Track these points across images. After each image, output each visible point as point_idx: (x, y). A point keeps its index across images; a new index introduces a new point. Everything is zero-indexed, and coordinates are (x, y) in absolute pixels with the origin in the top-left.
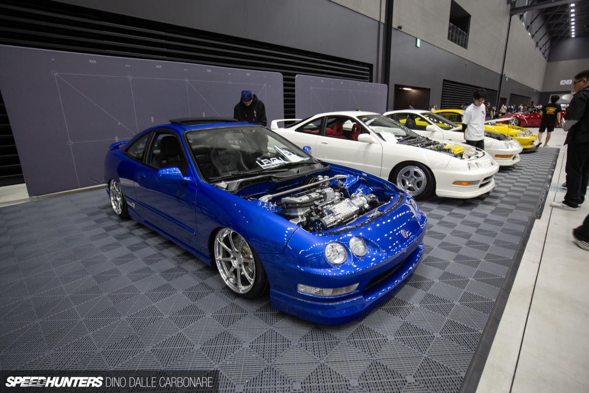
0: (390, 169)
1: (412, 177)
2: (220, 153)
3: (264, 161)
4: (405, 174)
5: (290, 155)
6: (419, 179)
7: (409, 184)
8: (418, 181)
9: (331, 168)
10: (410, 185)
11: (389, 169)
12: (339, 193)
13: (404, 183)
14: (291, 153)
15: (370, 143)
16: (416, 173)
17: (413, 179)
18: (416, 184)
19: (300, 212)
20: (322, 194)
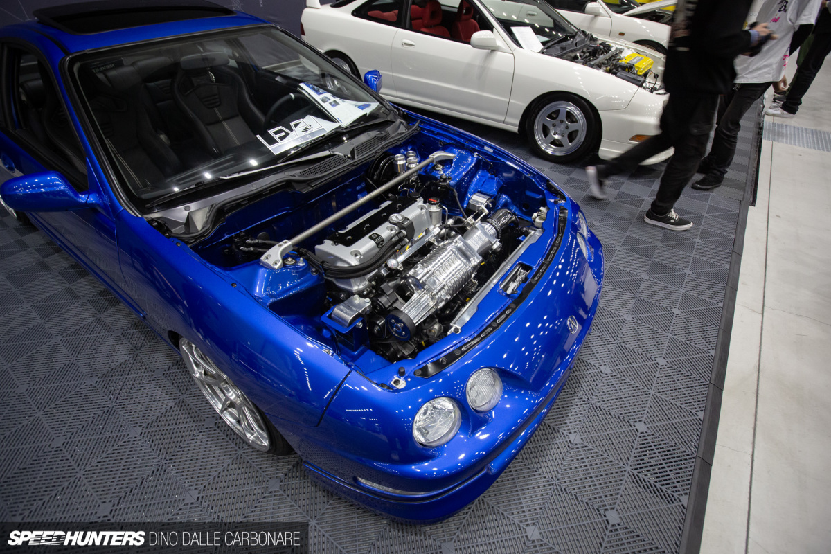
0: (525, 105)
1: (562, 122)
2: (196, 81)
3: (276, 133)
4: (550, 116)
5: (336, 104)
6: (573, 127)
7: (554, 134)
8: (571, 130)
9: (422, 129)
10: (557, 137)
11: (521, 104)
12: (440, 206)
13: (546, 132)
14: (338, 100)
15: (493, 51)
16: (569, 116)
17: (563, 126)
18: (566, 135)
19: (358, 286)
20: (404, 228)
